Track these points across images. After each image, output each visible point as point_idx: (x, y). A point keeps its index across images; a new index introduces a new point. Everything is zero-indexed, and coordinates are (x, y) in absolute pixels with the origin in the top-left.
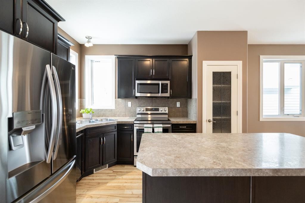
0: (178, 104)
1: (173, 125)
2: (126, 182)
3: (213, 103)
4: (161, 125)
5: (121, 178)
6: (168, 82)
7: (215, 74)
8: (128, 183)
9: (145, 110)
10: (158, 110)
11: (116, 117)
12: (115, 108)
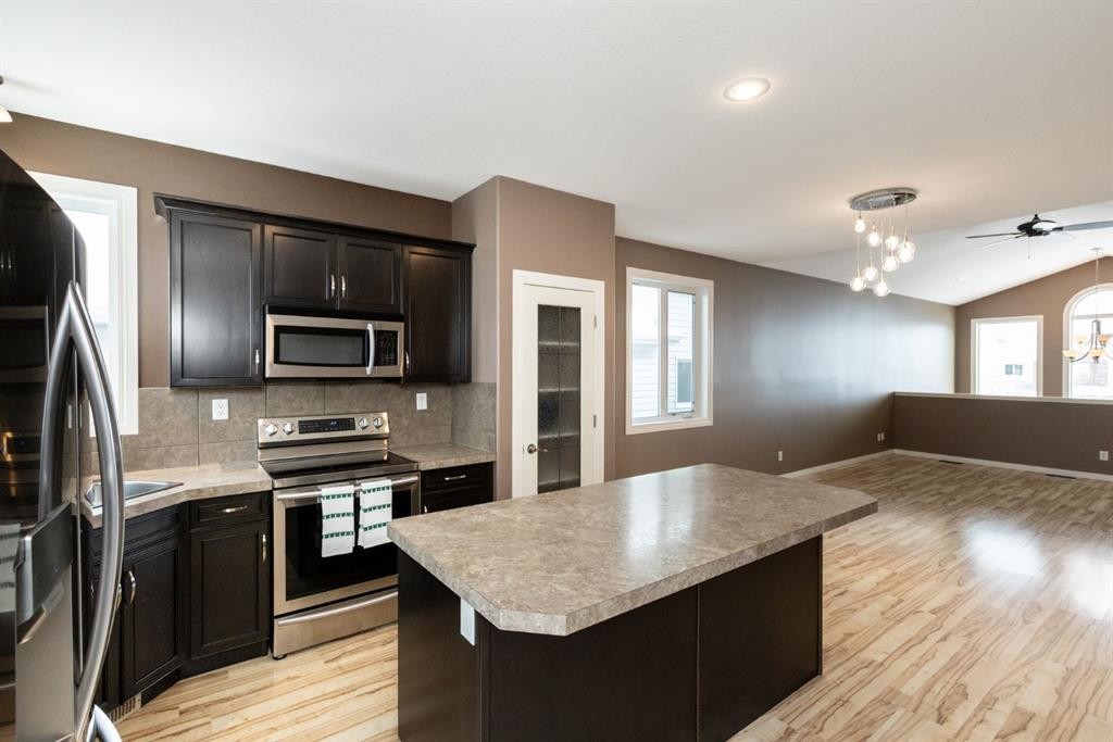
0: (422, 399)
1: (430, 477)
2: (275, 729)
3: (540, 395)
4: (388, 482)
5: (240, 722)
6: (399, 327)
7: (545, 311)
8: (284, 727)
9: (297, 429)
10: (348, 424)
11: (147, 469)
12: (141, 426)
